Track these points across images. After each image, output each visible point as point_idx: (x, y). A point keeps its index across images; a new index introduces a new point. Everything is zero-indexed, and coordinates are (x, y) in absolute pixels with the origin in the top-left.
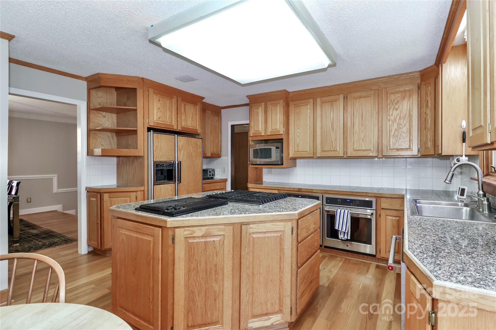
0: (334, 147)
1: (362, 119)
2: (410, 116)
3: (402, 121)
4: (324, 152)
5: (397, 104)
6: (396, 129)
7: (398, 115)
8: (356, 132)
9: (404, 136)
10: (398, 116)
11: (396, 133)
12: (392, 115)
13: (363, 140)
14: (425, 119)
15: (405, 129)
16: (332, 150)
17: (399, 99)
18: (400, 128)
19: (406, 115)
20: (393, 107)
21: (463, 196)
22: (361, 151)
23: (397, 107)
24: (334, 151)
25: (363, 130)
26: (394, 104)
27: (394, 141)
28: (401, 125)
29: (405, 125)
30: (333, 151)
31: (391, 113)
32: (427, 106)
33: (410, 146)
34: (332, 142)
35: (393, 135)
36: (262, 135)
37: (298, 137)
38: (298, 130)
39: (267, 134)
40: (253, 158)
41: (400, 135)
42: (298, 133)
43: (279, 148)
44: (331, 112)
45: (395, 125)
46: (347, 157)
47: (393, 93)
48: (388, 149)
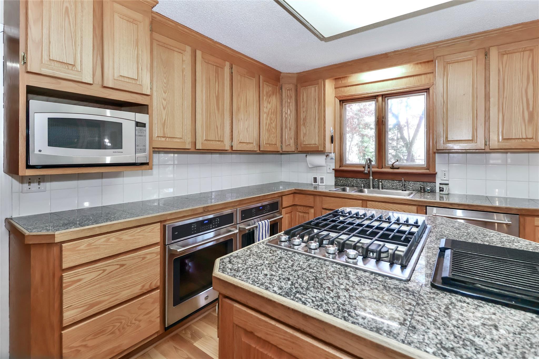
0: (219, 135)
1: (246, 105)
2: (277, 113)
3: (272, 116)
4: (205, 142)
6: (269, 124)
8: (241, 119)
9: (273, 132)
10: (270, 110)
11: (269, 127)
12: (266, 108)
13: (247, 131)
15: (274, 125)
16: (217, 139)
17: (271, 92)
18: (271, 123)
19: (274, 110)
20: (267, 100)
21: (323, 183)
22: (245, 144)
23: (269, 100)
24: (220, 141)
25: (247, 118)
26: (268, 97)
27: (268, 136)
28: (272, 120)
29: (274, 120)
30: (218, 141)
31: (265, 105)
33: (276, 142)
35: (268, 130)
36: (84, 81)
37: (164, 108)
38: (163, 94)
39: (100, 83)
40: (48, 146)
41: (272, 130)
42: (165, 100)
43: (144, 125)
44: (216, 82)
45: (269, 119)
46: (233, 152)
47: (268, 85)
48: (265, 144)
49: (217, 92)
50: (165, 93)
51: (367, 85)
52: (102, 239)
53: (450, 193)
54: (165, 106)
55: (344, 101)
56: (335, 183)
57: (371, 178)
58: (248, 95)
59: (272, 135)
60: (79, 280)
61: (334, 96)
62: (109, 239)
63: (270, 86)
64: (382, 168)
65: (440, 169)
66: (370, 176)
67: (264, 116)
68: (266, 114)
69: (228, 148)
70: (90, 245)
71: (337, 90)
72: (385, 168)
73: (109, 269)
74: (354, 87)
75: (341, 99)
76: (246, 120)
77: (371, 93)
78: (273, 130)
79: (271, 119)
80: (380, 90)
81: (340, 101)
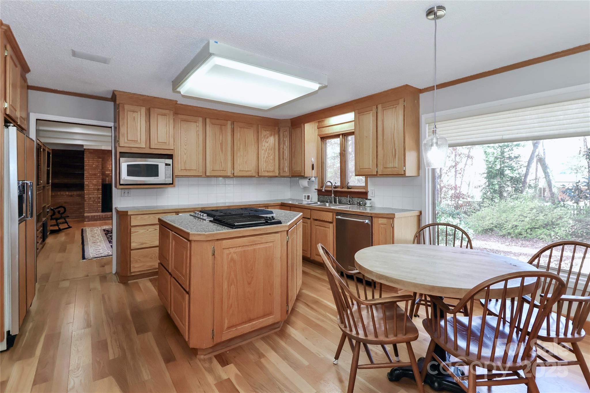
0: (223, 167)
1: (245, 146)
2: (274, 148)
3: (270, 151)
4: (213, 171)
5: (267, 139)
6: (267, 157)
7: (268, 146)
8: (241, 155)
10: (268, 148)
11: (267, 159)
12: (264, 146)
13: (246, 163)
14: (283, 152)
15: (271, 157)
16: (221, 170)
17: (268, 135)
18: (269, 156)
19: (272, 147)
20: (265, 140)
22: (244, 172)
23: (267, 140)
24: (223, 170)
27: (266, 165)
28: (270, 154)
29: (272, 154)
31: (264, 144)
32: (284, 144)
33: (274, 169)
34: (221, 162)
35: (265, 161)
36: (142, 147)
37: (185, 154)
38: (185, 146)
39: (149, 147)
40: (127, 176)
41: (269, 161)
42: (186, 150)
43: (169, 165)
44: (220, 134)
45: (267, 154)
46: (234, 176)
47: (265, 130)
48: (263, 171)
49: (221, 142)
50: (186, 146)
51: (334, 126)
52: (147, 216)
53: (373, 206)
54: (185, 153)
55: (324, 138)
56: (318, 200)
57: (333, 195)
58: (247, 140)
59: (270, 165)
60: (137, 232)
61: (317, 134)
62: (150, 217)
63: (267, 131)
64: (343, 188)
65: (370, 189)
66: (332, 194)
67: (262, 152)
68: (264, 151)
69: (229, 174)
70: (141, 218)
71: (319, 129)
72: (345, 188)
73: (150, 230)
74: (328, 128)
75: (322, 136)
76: (245, 156)
77: (336, 133)
78: (271, 161)
79: (268, 154)
80: (340, 131)
81: (321, 138)
